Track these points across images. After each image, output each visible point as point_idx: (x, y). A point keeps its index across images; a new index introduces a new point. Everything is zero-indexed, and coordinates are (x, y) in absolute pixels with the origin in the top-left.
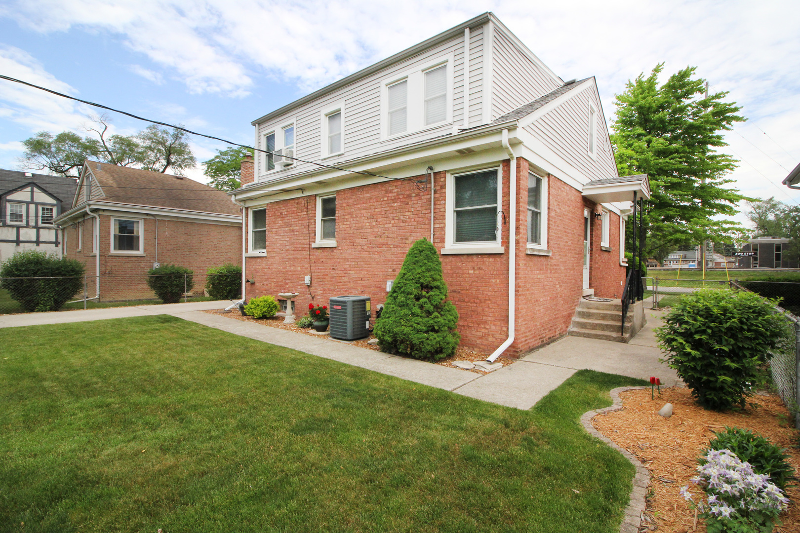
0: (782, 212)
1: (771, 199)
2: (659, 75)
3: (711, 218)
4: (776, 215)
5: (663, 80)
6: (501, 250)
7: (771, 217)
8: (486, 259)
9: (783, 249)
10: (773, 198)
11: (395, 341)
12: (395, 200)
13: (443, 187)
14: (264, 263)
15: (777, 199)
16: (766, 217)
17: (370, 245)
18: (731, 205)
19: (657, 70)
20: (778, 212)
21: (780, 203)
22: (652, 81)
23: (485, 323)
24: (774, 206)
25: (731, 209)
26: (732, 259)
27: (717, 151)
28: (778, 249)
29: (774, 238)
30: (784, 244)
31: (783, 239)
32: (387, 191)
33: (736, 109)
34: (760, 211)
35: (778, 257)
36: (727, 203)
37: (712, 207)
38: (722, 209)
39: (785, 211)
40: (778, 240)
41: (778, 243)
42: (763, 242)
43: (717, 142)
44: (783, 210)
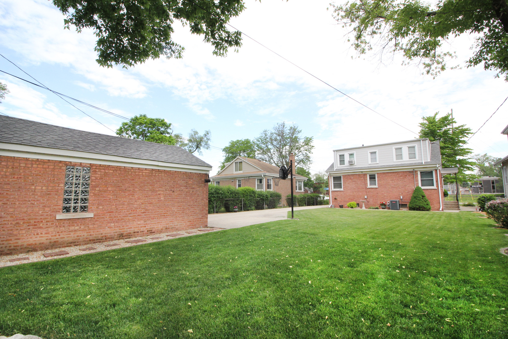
0: (492, 161)
1: (485, 155)
2: (437, 116)
3: (465, 172)
4: (489, 163)
5: (438, 118)
6: (437, 188)
7: (487, 164)
8: (432, 190)
9: (496, 183)
10: (486, 154)
11: (419, 207)
12: (401, 176)
13: (417, 174)
14: (342, 193)
15: (488, 155)
16: (484, 164)
17: (392, 187)
18: (472, 167)
19: (436, 114)
20: (490, 161)
21: (490, 156)
22: (434, 118)
23: (433, 204)
24: (487, 158)
25: (472, 168)
26: (467, 189)
27: (465, 146)
28: (493, 183)
29: (490, 177)
30: (496, 180)
31: (495, 177)
32: (398, 174)
33: (470, 130)
34: (480, 161)
35: (493, 187)
36: (470, 166)
37: (464, 167)
38: (468, 169)
39: (494, 161)
40: (492, 178)
41: (492, 179)
42: (484, 180)
43: (464, 142)
44: (493, 160)
